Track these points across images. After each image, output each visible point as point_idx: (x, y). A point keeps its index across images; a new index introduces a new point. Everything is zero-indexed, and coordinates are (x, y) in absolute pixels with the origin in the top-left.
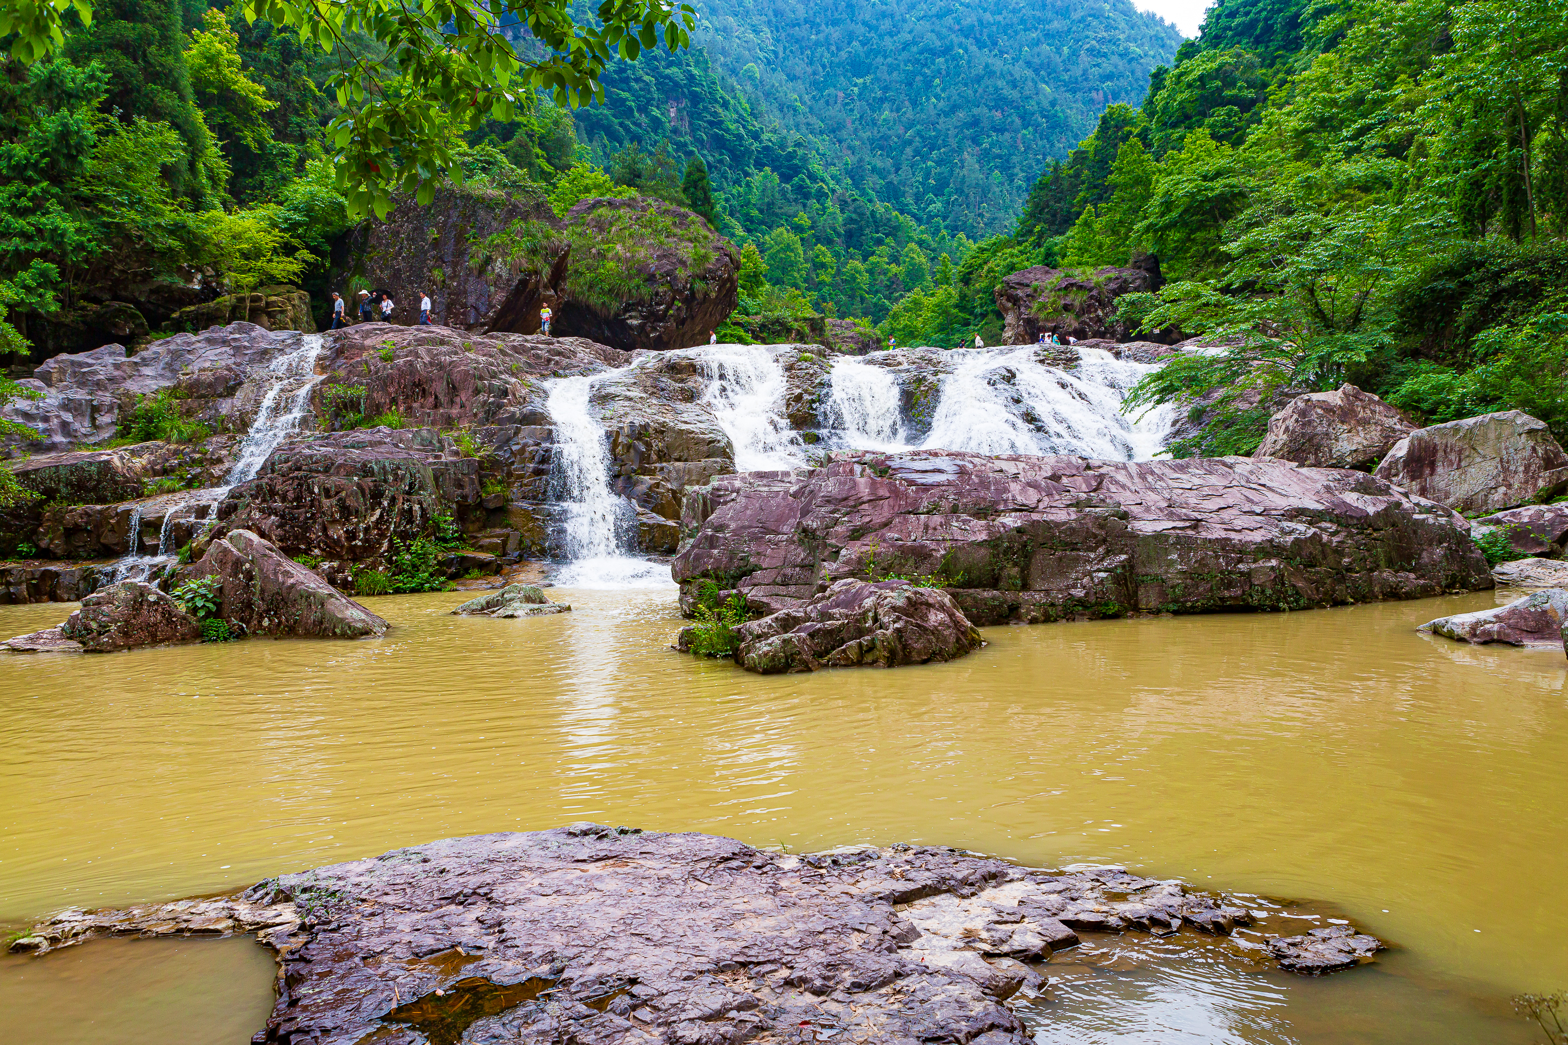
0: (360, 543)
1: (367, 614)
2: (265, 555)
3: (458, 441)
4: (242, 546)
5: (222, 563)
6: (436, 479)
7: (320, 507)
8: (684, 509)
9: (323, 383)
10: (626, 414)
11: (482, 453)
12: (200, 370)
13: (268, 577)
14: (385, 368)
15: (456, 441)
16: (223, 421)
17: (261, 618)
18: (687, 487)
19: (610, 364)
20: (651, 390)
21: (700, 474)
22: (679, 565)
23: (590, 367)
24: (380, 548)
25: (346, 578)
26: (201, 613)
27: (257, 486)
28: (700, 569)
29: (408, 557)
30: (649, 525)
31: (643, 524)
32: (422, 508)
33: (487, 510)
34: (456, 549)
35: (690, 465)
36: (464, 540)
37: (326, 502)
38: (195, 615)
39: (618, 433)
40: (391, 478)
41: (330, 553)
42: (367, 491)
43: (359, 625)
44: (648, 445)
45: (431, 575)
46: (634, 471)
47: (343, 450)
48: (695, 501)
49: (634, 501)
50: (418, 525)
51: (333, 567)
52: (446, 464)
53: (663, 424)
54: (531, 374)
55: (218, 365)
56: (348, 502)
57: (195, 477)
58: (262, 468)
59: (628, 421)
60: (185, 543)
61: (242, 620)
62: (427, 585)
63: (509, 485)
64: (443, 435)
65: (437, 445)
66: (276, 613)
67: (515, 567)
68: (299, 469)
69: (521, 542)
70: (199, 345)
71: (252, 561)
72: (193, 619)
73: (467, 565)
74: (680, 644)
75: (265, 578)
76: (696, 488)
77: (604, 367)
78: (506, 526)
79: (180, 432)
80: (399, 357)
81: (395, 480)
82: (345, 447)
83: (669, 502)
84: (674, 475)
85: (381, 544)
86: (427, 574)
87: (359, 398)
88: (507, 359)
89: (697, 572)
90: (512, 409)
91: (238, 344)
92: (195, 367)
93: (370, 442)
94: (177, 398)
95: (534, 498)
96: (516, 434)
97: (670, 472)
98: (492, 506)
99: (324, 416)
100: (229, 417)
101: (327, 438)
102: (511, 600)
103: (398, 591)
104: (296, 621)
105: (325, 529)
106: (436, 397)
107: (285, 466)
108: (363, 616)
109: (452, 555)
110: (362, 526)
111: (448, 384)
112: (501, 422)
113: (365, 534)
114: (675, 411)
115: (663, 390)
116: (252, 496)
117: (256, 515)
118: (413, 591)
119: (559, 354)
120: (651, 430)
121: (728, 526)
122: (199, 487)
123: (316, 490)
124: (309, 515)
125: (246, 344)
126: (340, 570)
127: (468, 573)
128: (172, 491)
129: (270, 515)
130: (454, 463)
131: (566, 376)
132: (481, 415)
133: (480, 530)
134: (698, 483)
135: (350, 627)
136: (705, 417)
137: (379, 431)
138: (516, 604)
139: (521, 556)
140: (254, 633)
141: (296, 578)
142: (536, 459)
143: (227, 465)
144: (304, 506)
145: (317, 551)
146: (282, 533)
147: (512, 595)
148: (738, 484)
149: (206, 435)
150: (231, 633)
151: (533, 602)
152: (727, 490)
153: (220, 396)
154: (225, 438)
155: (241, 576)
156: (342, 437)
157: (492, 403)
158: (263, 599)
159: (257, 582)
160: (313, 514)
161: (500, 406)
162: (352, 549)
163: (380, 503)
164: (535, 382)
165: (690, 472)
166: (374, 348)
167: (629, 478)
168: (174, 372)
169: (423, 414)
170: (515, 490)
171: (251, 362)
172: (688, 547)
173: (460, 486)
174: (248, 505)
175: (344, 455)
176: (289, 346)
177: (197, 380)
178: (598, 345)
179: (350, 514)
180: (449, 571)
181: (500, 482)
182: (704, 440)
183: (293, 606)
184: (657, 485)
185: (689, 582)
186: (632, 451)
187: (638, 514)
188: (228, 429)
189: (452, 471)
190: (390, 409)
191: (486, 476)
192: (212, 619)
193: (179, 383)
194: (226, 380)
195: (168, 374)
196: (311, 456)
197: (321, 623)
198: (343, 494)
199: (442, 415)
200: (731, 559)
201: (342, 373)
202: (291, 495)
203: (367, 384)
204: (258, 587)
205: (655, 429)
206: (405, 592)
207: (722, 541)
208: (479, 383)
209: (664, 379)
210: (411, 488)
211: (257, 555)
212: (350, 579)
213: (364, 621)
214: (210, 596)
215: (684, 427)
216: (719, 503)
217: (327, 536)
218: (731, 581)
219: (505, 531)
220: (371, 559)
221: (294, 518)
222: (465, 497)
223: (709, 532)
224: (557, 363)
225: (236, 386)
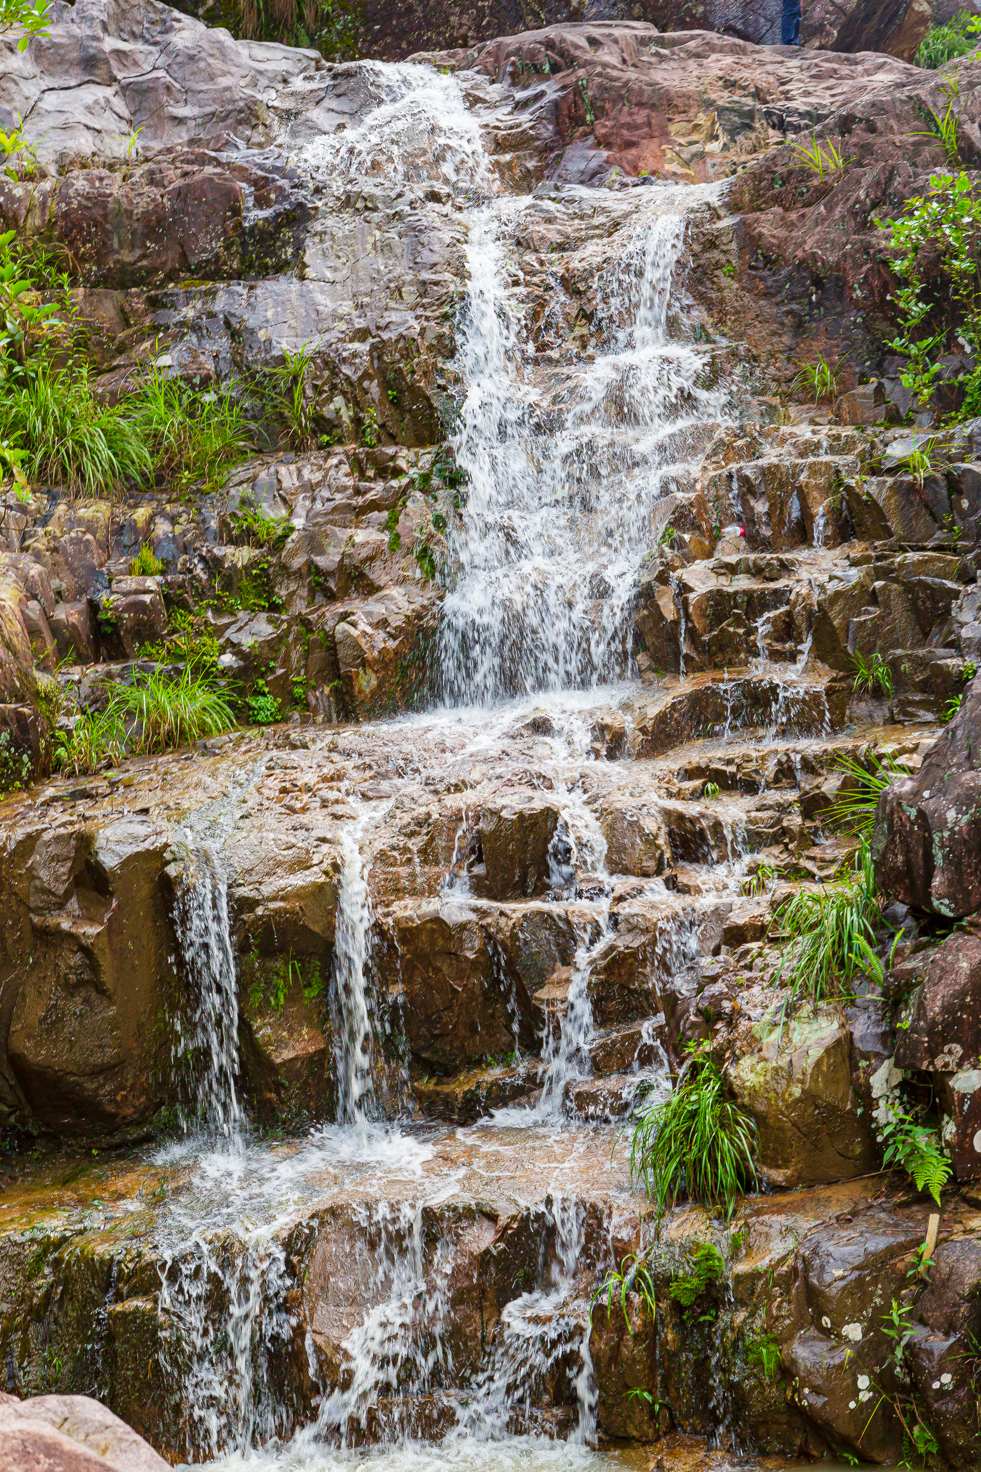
57: (254, 664)
91: (136, 75)
100: (320, 363)
143: (397, 598)
153: (223, 272)
154: (339, 464)
176: (317, 98)
225: (279, 227)
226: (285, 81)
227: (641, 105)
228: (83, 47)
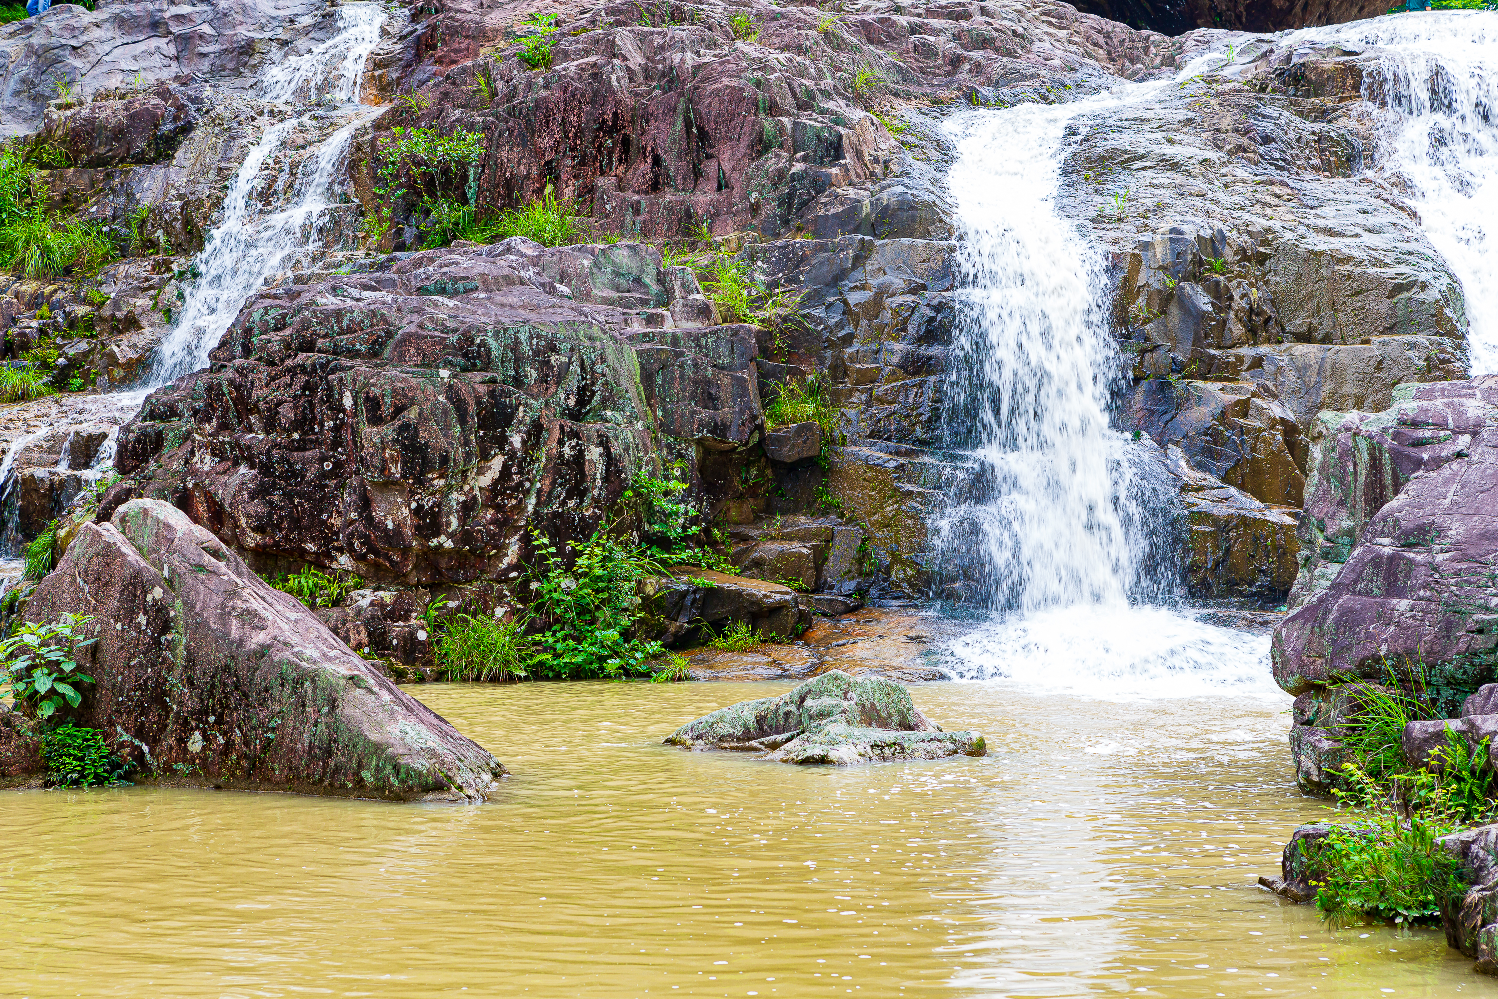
0: (449, 544)
1: (444, 735)
2: (201, 568)
3: (707, 277)
4: (148, 541)
5: (100, 583)
6: (647, 377)
7: (357, 445)
8: (1314, 477)
9: (379, 125)
10: (1160, 209)
11: (769, 312)
12: (97, 96)
13: (203, 625)
14: (530, 84)
15: (702, 278)
16: (142, 224)
17: (185, 730)
18: (1326, 415)
19: (1121, 72)
20: (1233, 140)
21: (1366, 379)
22: (1296, 636)
23: (1068, 78)
24: (499, 558)
25: (412, 635)
26: (47, 710)
27: (209, 388)
28: (1356, 654)
29: (567, 583)
30: (1214, 520)
31: (1203, 517)
32: (608, 455)
33: (776, 464)
34: (694, 566)
35: (1341, 352)
36: (713, 544)
37: (370, 434)
38: (32, 716)
39: (1137, 261)
40: (532, 374)
41: (377, 566)
42: (472, 409)
43: (421, 764)
44: (1221, 296)
45: (626, 635)
46: (1178, 367)
47: (417, 300)
48: (1348, 453)
49: (1176, 453)
50: (596, 501)
51: (382, 605)
52: (675, 341)
53: (1265, 238)
54: (907, 97)
55: (138, 82)
56: (424, 435)
57: (74, 363)
58: (223, 344)
59: (1165, 226)
60: (41, 529)
61: (140, 733)
62: (613, 664)
63: (837, 399)
64: (669, 263)
65: (654, 288)
66: (219, 721)
67: (844, 623)
68: (308, 346)
69: (863, 555)
70: (97, 33)
71: (170, 581)
72: (25, 725)
73: (719, 611)
74: (1287, 874)
75: (198, 626)
76: (1352, 416)
77: (1107, 79)
78: (825, 513)
79: (46, 251)
80: (566, 55)
81: (543, 379)
82: (422, 290)
83: (1274, 456)
84: (1291, 379)
85: (502, 549)
86: (613, 634)
87: (463, 163)
88: (844, 58)
89: (1349, 661)
90: (852, 193)
91: (185, 29)
92: (86, 88)
93: (484, 277)
94: (42, 167)
95: (903, 435)
96: (860, 260)
97: (1279, 370)
98: (789, 454)
99: (378, 210)
100: (157, 212)
101: (383, 267)
102: (821, 715)
103: (539, 674)
104: (267, 745)
105: (365, 504)
106: (657, 161)
107: (274, 336)
108: (433, 741)
109: (681, 583)
110: (456, 497)
111: (688, 125)
112: (820, 228)
113: (463, 521)
114: (1298, 197)
115: (1267, 140)
116: (195, 412)
117: (205, 462)
118: (578, 674)
119: (984, 43)
120: (1229, 254)
121: (1441, 532)
122: (81, 389)
123: (348, 402)
124: (328, 466)
125: (206, 29)
126: (399, 612)
127: (720, 633)
128: (22, 397)
129: (236, 464)
130: (695, 338)
131: (1000, 104)
132: (768, 210)
133: (756, 519)
134: (1359, 403)
135: (397, 768)
136: (1383, 218)
137: (509, 250)
138: (835, 728)
139: (862, 592)
140: (168, 769)
141: (272, 631)
142: (912, 329)
143: (147, 334)
144: (317, 443)
145: (344, 561)
146: (263, 510)
147: (827, 701)
148: (1474, 408)
149: (105, 259)
150: (116, 766)
151: (883, 723)
152: (1443, 425)
153: (140, 160)
154: (148, 265)
155: (142, 619)
156: (419, 263)
157: (801, 177)
158: (190, 682)
159: (179, 638)
160: (337, 464)
161: (820, 185)
162: (429, 559)
163: (502, 441)
164: (917, 119)
165: (1337, 372)
166: (508, 34)
167: (1165, 385)
168: (39, 100)
169: (623, 205)
170: (852, 413)
171: (217, 72)
172: (1322, 587)
173: (710, 400)
174: (188, 436)
175: (419, 311)
176: (306, 31)
177: (90, 121)
178: (1093, 20)
179: (427, 466)
180: (673, 627)
181: (814, 391)
182: (1379, 282)
183: (262, 704)
184: (1244, 407)
185: (1320, 689)
186: (1174, 310)
187: (1185, 488)
188: (153, 244)
189: (688, 359)
190: (540, 191)
191: (775, 374)
192: (70, 729)
193: (49, 130)
194: (154, 120)
195: (28, 107)
196: (338, 314)
197: (328, 753)
198: (413, 414)
199: (669, 208)
200: (1448, 627)
201: (425, 99)
202: (287, 413)
203: (486, 128)
204: (181, 651)
205: (1242, 251)
206: (558, 677)
207: (1422, 575)
208: (768, 124)
209: (1269, 111)
210: (582, 401)
211: (181, 569)
212: (422, 636)
213: (432, 753)
214: (68, 667)
215: (1324, 244)
216: (1418, 463)
217: (369, 521)
218: (1446, 693)
219: (821, 524)
220: (476, 586)
221: (293, 474)
222: (719, 429)
223: (1386, 547)
224: (977, 68)
225: (176, 135)
226: (292, 22)
227: (467, 37)
228: (152, 16)
